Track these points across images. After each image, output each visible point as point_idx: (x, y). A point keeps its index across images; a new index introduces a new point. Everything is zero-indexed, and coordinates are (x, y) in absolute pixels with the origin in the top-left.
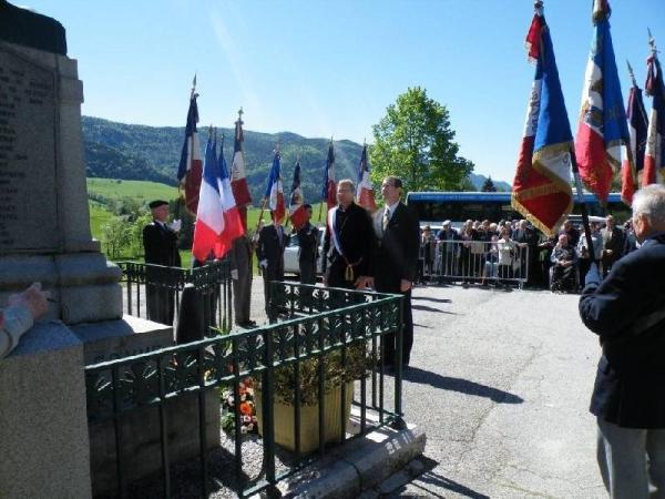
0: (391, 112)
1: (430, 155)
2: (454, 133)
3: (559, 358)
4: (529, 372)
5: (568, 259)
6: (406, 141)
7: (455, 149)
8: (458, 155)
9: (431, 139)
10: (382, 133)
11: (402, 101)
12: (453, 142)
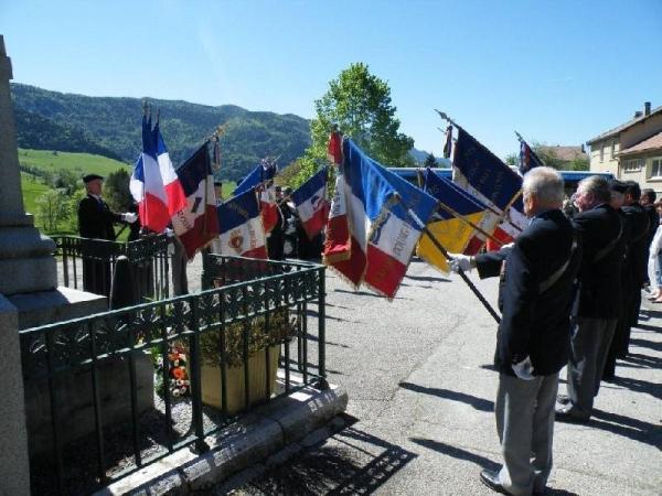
0: (334, 87)
1: (372, 130)
2: (395, 110)
3: (482, 326)
4: (451, 339)
6: (348, 116)
7: (396, 125)
8: (398, 131)
9: (372, 116)
10: (324, 108)
11: (344, 77)
12: (394, 118)
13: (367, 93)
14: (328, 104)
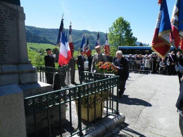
0: (114, 24)
4: (154, 98)
6: (118, 32)
7: (132, 34)
9: (125, 32)
11: (117, 21)
12: (131, 32)
13: (123, 25)
14: (112, 29)
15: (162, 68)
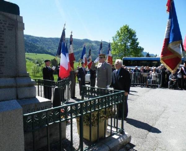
0: (118, 32)
1: (130, 46)
2: (137, 39)
3: (174, 111)
4: (163, 116)
5: (175, 79)
6: (122, 41)
7: (138, 44)
8: (139, 46)
9: (130, 41)
10: (115, 39)
11: (121, 29)
12: (137, 41)
13: (128, 34)
14: (116, 38)
15: (172, 82)
